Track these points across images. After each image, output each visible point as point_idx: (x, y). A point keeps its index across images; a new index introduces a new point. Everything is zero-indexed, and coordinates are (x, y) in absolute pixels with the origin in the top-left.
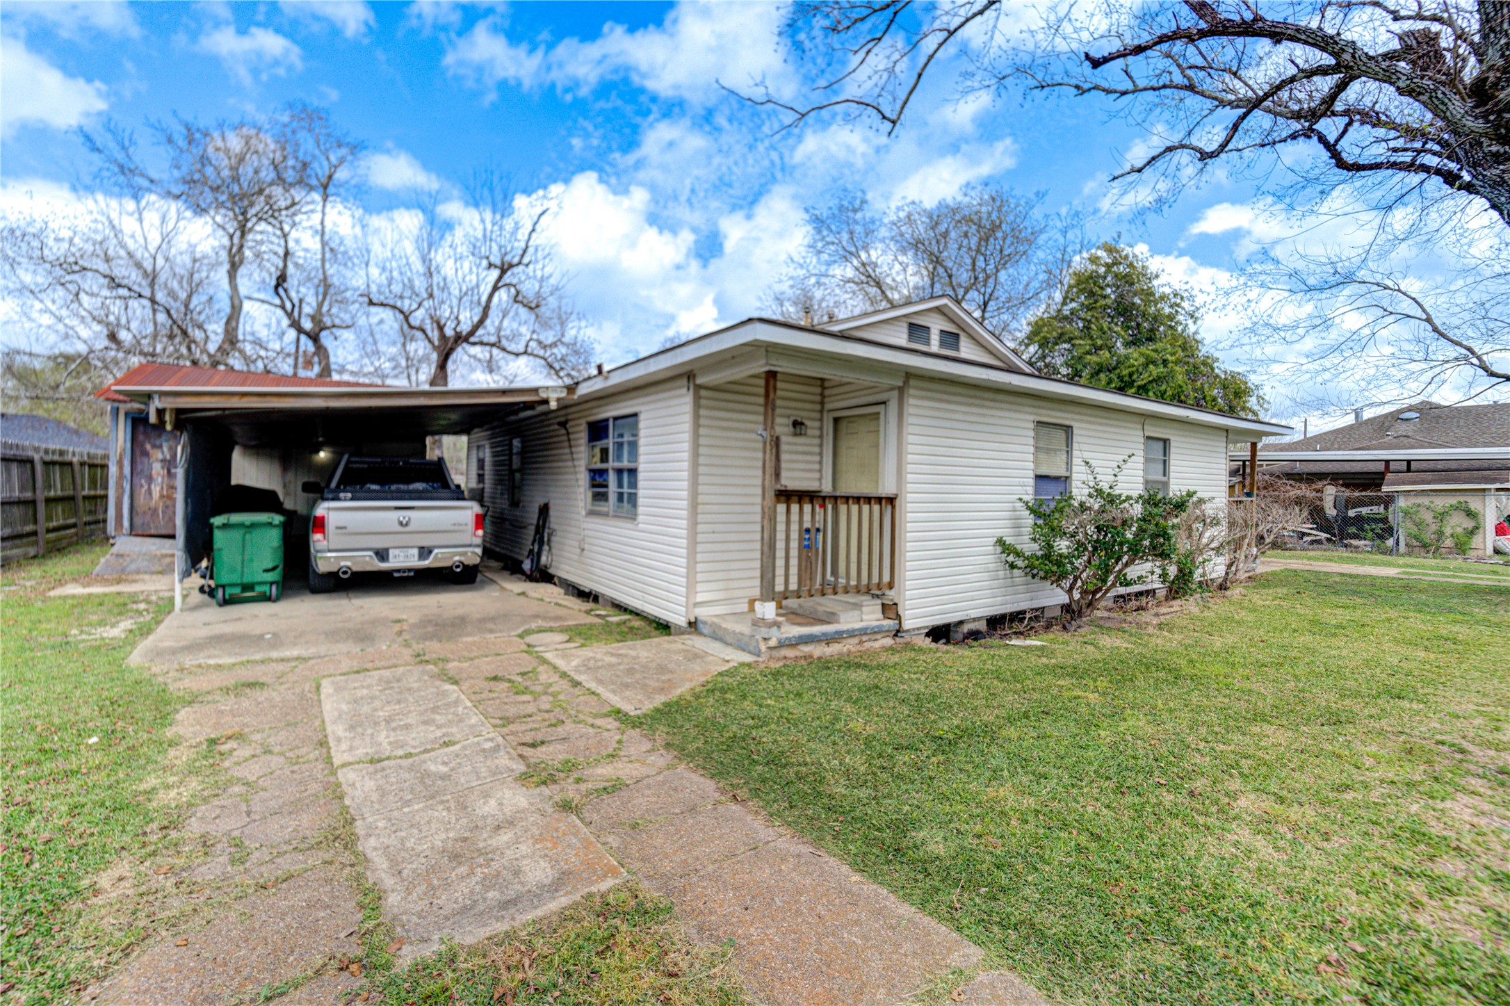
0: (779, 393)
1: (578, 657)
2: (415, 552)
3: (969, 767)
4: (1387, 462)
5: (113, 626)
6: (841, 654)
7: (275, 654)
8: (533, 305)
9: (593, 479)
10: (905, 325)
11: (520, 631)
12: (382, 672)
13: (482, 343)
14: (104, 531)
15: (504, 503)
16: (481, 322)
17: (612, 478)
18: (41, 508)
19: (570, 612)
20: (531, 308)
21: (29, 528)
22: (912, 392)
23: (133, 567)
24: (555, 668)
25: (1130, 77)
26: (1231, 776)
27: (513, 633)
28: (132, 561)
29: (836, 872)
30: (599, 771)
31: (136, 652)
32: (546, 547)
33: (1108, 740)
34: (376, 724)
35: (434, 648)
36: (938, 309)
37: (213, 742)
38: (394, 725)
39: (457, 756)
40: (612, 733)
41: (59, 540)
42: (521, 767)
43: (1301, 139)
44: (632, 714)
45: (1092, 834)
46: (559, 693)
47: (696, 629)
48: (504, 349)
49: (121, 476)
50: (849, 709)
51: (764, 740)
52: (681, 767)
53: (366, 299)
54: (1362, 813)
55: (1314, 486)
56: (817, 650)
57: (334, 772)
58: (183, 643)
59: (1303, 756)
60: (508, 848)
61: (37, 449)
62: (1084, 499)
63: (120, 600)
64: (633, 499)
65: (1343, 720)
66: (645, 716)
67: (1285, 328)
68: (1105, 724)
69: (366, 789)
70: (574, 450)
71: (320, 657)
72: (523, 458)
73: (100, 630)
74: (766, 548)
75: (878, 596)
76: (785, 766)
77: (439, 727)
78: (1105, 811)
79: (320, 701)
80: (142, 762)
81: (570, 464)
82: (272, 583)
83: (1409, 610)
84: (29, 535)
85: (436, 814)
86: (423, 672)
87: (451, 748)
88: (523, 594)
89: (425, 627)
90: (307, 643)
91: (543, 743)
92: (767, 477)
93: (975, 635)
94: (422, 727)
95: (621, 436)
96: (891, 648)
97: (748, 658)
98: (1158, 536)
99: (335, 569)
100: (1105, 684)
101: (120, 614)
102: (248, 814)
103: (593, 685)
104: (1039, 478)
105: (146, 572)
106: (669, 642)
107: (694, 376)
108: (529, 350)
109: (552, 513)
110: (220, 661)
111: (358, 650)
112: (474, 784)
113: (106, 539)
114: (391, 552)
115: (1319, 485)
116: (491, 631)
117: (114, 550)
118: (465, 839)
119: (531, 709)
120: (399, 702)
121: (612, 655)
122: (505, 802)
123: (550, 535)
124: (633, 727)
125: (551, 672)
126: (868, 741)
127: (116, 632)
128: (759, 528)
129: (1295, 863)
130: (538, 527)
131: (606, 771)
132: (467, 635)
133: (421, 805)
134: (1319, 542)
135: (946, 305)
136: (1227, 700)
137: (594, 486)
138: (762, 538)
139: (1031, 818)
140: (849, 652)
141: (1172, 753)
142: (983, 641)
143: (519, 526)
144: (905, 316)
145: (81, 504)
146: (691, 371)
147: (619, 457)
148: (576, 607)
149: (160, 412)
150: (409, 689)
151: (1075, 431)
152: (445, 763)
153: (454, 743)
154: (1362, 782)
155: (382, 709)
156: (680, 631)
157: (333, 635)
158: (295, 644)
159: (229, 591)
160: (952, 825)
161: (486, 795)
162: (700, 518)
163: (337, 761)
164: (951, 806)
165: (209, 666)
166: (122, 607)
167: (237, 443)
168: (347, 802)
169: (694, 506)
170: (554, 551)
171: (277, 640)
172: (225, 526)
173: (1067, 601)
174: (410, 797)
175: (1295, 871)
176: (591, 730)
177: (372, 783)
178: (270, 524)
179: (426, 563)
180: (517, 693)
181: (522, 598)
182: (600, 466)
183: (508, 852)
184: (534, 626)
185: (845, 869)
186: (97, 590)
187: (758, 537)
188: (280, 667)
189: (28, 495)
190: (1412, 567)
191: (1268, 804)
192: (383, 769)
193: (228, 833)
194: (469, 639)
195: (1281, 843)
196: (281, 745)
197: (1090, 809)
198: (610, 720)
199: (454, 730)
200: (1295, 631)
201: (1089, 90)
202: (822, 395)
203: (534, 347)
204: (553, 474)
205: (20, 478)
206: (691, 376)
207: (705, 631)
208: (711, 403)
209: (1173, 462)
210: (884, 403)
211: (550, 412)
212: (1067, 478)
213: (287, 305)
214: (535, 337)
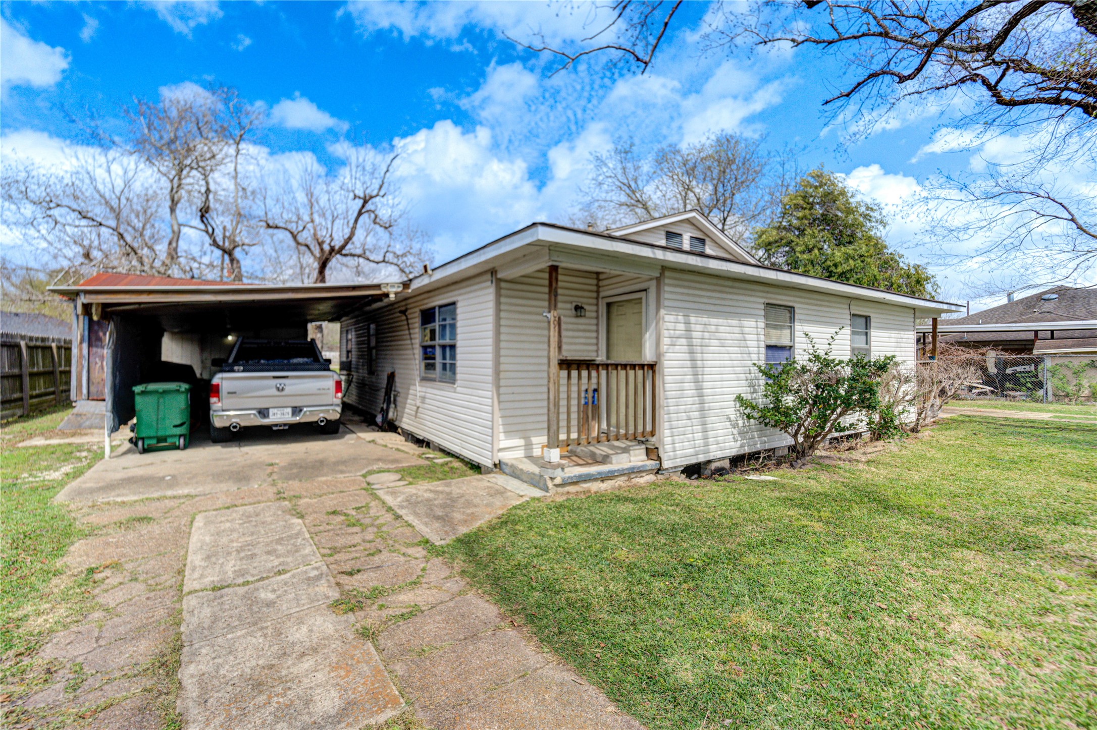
0: (560, 284)
1: (403, 493)
2: (289, 410)
3: (715, 593)
4: (1036, 332)
5: (57, 470)
6: (613, 490)
7: (169, 493)
8: (387, 225)
9: (425, 353)
10: (663, 233)
11: (364, 472)
12: (247, 508)
13: (351, 255)
14: (68, 397)
15: (363, 372)
16: (350, 239)
17: (438, 352)
18: (27, 381)
19: (406, 455)
20: (386, 228)
21: (17, 395)
22: (667, 281)
23: (88, 423)
24: (384, 503)
25: (836, 30)
26: (942, 599)
27: (359, 474)
28: (87, 419)
29: (593, 702)
30: (402, 597)
31: (63, 492)
32: (392, 406)
33: (833, 566)
34: (229, 553)
35: (294, 487)
36: (688, 221)
37: (91, 571)
38: (242, 555)
39: (285, 584)
40: (419, 561)
41: (41, 403)
43: (969, 83)
44: (437, 544)
45: (825, 660)
46: (383, 525)
47: (501, 469)
48: (368, 259)
49: (81, 356)
50: (616, 539)
51: (543, 568)
52: (470, 595)
53: (264, 224)
54: (1065, 636)
55: (980, 351)
56: (595, 486)
57: (180, 600)
58: (100, 485)
59: (1003, 581)
60: (306, 676)
61: (23, 337)
62: (805, 363)
63: (68, 450)
64: (453, 367)
65: (1031, 545)
66: (448, 545)
67: (958, 229)
68: (830, 551)
69: (201, 616)
70: (412, 331)
71: (205, 495)
72: (377, 339)
73: (45, 474)
74: (552, 406)
75: (643, 442)
76: (557, 593)
77: (278, 557)
78: (834, 636)
79: (190, 533)
80: (26, 590)
81: (409, 342)
82: (180, 436)
83: (1066, 447)
84: (16, 400)
85: (254, 640)
86: (279, 508)
87: (283, 577)
88: (373, 441)
89: (291, 469)
90: (197, 483)
91: (359, 571)
92: (552, 349)
93: (721, 471)
94: (265, 557)
95: (444, 320)
96: (654, 483)
97: (538, 493)
98: (866, 392)
99: (227, 425)
100: (827, 514)
101: (64, 461)
102: (97, 640)
103: (410, 519)
104: (769, 347)
105: (96, 428)
106: (478, 480)
107: (496, 272)
108: (387, 259)
109: (397, 379)
110: (125, 499)
111: (235, 488)
112: (292, 611)
113: (69, 404)
114: (271, 411)
115: (984, 350)
116: (342, 472)
117: (75, 411)
118: (271, 667)
119: (357, 539)
120: (252, 534)
121: (431, 491)
122: (315, 628)
123: (395, 396)
124: (437, 556)
125: (380, 507)
126: (630, 568)
127: (56, 475)
128: (545, 389)
129: (1013, 692)
130: (387, 389)
131: (406, 598)
132: (323, 476)
133: (244, 631)
134: (985, 393)
135: (694, 217)
136: (930, 528)
137: (426, 359)
138: (549, 398)
139: (769, 644)
140: (620, 488)
141: (889, 578)
142: (726, 476)
143: (375, 389)
144: (663, 226)
145: (58, 377)
146: (494, 268)
147: (443, 336)
148: (411, 452)
150: (263, 523)
151: (797, 311)
152: (274, 591)
153: (286, 572)
154: (1059, 606)
155: (237, 541)
156: (489, 471)
157: (219, 477)
158: (187, 484)
159: (147, 442)
160: (699, 652)
161: (300, 622)
162: (502, 383)
163: (186, 589)
164: (699, 631)
165: (116, 503)
166: (67, 454)
167: (165, 330)
168: (182, 629)
169: (497, 373)
170: (399, 408)
171: (174, 481)
172: (143, 393)
173: (793, 443)
174: (237, 623)
175: (1016, 700)
176: (402, 559)
177: (209, 610)
178: (178, 391)
179: (297, 419)
180: (349, 526)
181: (372, 445)
182: (430, 343)
183: (306, 681)
184: (375, 467)
185: (602, 698)
186: (55, 441)
187: (545, 396)
188: (170, 504)
189: (16, 371)
190: (1061, 412)
191: (980, 629)
192: (221, 597)
193: (73, 660)
194: (324, 479)
195: (997, 669)
196: (147, 573)
197: (821, 633)
198: (420, 549)
199: (289, 559)
200: (977, 466)
201: (803, 42)
202: (598, 286)
203: (390, 257)
204: (397, 350)
205: (10, 358)
206: (493, 272)
207: (507, 471)
208: (509, 292)
209: (874, 333)
210: (645, 290)
211: (392, 304)
212: (791, 347)
213: (210, 230)
214: (390, 249)
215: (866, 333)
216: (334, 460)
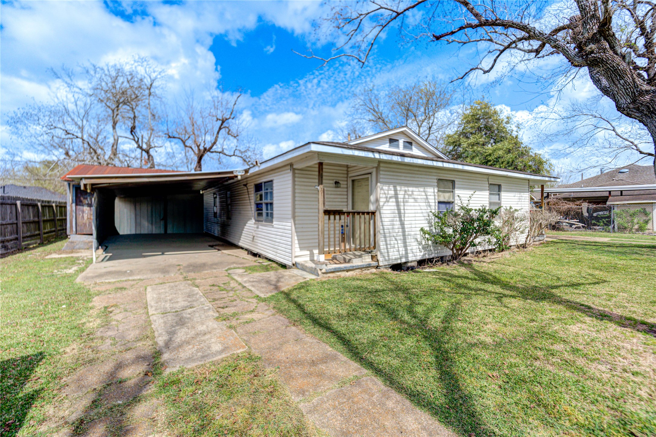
0: (324, 170)
1: (247, 277)
4: (610, 192)
5: (70, 269)
6: (353, 276)
7: (130, 278)
8: (236, 135)
9: (257, 207)
10: (388, 140)
11: (226, 268)
12: (170, 284)
13: (216, 152)
14: (66, 233)
15: (224, 218)
16: (215, 143)
17: (264, 207)
18: (42, 224)
19: (248, 261)
20: (235, 137)
21: (37, 232)
22: (381, 169)
23: (77, 247)
24: (237, 281)
27: (224, 269)
28: (77, 245)
29: (324, 348)
30: (246, 316)
31: (78, 278)
34: (166, 301)
35: (192, 275)
36: (402, 133)
37: (106, 308)
38: (172, 301)
39: (194, 311)
40: (254, 304)
41: (49, 237)
42: (216, 315)
44: (263, 297)
45: (425, 336)
46: (237, 290)
47: (296, 266)
48: (225, 154)
49: (72, 211)
50: (347, 294)
51: (311, 305)
52: (277, 315)
53: (167, 136)
55: (576, 203)
57: (149, 317)
58: (96, 274)
60: (208, 340)
61: (39, 201)
62: (457, 211)
63: (72, 259)
64: (272, 214)
66: (268, 298)
69: (160, 322)
70: (250, 195)
71: (147, 279)
72: (231, 200)
73: (65, 270)
74: (320, 234)
75: (370, 252)
76: (316, 314)
77: (189, 302)
79: (146, 294)
80: (81, 314)
81: (248, 201)
84: (37, 235)
85: (184, 330)
86: (186, 284)
87: (192, 309)
88: (230, 255)
89: (189, 267)
90: (143, 274)
91: (227, 307)
92: (320, 205)
93: (412, 268)
94: (183, 302)
95: (267, 189)
96: (375, 273)
97: (313, 277)
101: (73, 264)
102: (118, 330)
103: (250, 288)
104: (440, 203)
105: (82, 249)
106: (285, 272)
107: (293, 165)
108: (235, 154)
110: (110, 281)
111: (163, 276)
112: (199, 320)
113: (66, 237)
115: (578, 203)
116: (215, 269)
117: (70, 240)
118: (193, 337)
119: (225, 296)
120: (175, 294)
121: (260, 276)
122: (209, 326)
124: (262, 302)
125: (235, 283)
126: (351, 305)
127: (71, 271)
128: (317, 226)
131: (249, 316)
132: (206, 270)
133: (179, 327)
134: (579, 228)
135: (405, 131)
138: (319, 230)
139: (403, 331)
140: (356, 274)
141: (469, 309)
142: (415, 270)
144: (388, 136)
145: (57, 222)
146: (291, 163)
147: (266, 198)
148: (250, 259)
149: (85, 185)
150: (180, 289)
151: (456, 183)
152: (189, 314)
153: (194, 307)
154: (541, 319)
155: (169, 296)
156: (290, 268)
157: (153, 271)
158: (138, 274)
160: (372, 333)
161: (203, 324)
162: (297, 222)
163: (150, 314)
164: (375, 327)
165: (106, 283)
166: (73, 261)
167: (116, 196)
168: (153, 326)
169: (294, 217)
171: (132, 273)
173: (451, 254)
174: (175, 325)
176: (246, 303)
177: (162, 320)
180: (220, 291)
182: (259, 202)
184: (232, 266)
185: (327, 346)
186: (63, 256)
187: (317, 229)
188: (132, 283)
189: (36, 219)
190: (617, 237)
191: (499, 327)
192: (167, 316)
193: (110, 336)
194: (206, 272)
195: (496, 339)
196: (131, 308)
197: (428, 328)
198: (254, 299)
199: (194, 303)
200: (547, 264)
201: (452, 42)
202: (348, 171)
203: (237, 153)
204: (242, 206)
205: (33, 212)
206: (291, 165)
207: (299, 267)
208: (300, 175)
209: (503, 194)
210: (370, 173)
211: (239, 181)
212: (453, 202)
213: (136, 139)
214: (238, 148)
215: (499, 195)
216: (210, 263)
